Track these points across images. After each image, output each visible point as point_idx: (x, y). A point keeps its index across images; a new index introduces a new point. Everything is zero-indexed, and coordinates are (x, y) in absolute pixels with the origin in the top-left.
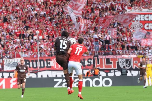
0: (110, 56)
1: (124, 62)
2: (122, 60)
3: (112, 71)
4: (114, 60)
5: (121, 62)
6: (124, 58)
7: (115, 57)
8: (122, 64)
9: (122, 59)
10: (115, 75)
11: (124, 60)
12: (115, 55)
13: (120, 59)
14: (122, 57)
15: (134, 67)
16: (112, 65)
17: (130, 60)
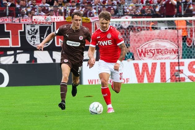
0: (6, 20)
1: (36, 33)
2: (33, 28)
3: (9, 53)
4: (15, 27)
5: (30, 33)
6: (36, 22)
7: (16, 20)
8: (32, 38)
9: (31, 25)
10: (15, 61)
11: (37, 27)
12: (17, 16)
13: (27, 24)
14: (33, 22)
15: (58, 44)
16: (10, 40)
17: (50, 27)
